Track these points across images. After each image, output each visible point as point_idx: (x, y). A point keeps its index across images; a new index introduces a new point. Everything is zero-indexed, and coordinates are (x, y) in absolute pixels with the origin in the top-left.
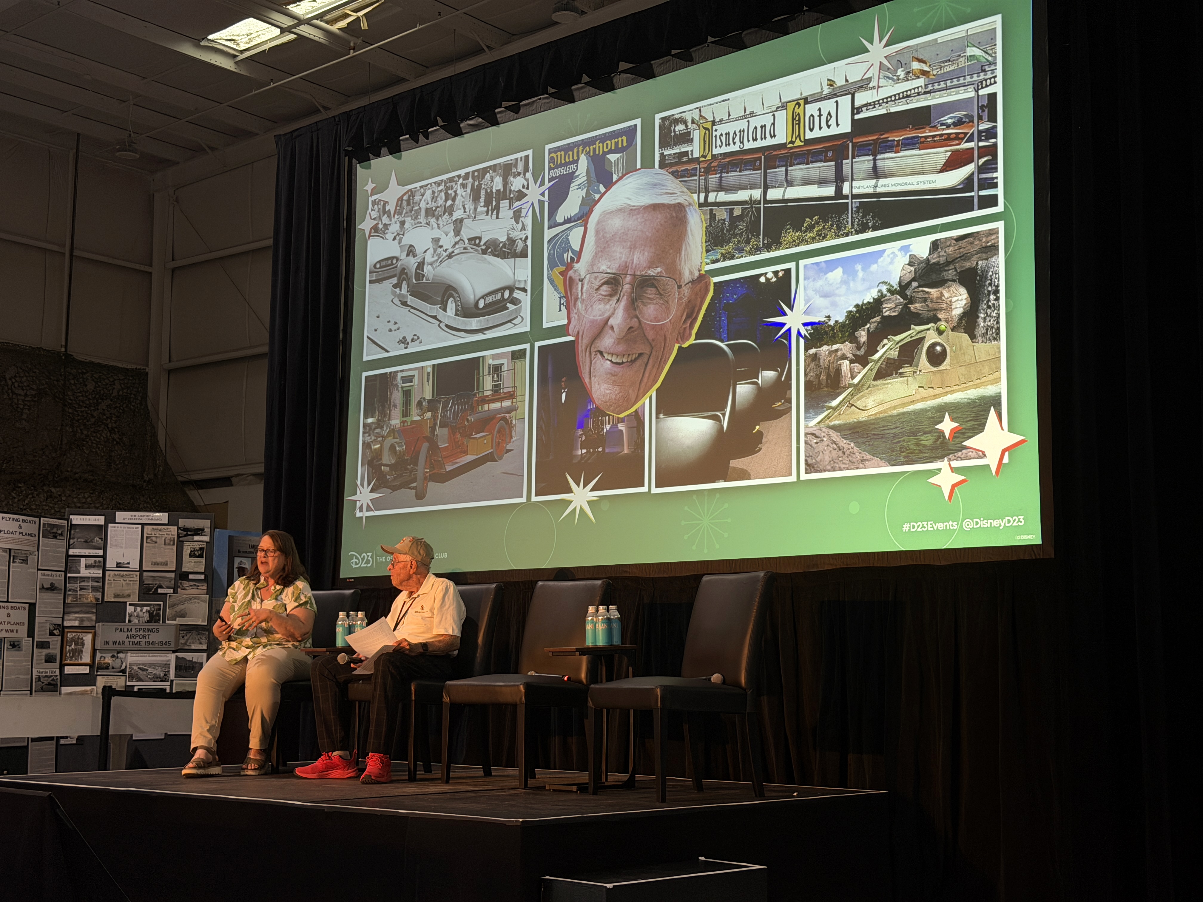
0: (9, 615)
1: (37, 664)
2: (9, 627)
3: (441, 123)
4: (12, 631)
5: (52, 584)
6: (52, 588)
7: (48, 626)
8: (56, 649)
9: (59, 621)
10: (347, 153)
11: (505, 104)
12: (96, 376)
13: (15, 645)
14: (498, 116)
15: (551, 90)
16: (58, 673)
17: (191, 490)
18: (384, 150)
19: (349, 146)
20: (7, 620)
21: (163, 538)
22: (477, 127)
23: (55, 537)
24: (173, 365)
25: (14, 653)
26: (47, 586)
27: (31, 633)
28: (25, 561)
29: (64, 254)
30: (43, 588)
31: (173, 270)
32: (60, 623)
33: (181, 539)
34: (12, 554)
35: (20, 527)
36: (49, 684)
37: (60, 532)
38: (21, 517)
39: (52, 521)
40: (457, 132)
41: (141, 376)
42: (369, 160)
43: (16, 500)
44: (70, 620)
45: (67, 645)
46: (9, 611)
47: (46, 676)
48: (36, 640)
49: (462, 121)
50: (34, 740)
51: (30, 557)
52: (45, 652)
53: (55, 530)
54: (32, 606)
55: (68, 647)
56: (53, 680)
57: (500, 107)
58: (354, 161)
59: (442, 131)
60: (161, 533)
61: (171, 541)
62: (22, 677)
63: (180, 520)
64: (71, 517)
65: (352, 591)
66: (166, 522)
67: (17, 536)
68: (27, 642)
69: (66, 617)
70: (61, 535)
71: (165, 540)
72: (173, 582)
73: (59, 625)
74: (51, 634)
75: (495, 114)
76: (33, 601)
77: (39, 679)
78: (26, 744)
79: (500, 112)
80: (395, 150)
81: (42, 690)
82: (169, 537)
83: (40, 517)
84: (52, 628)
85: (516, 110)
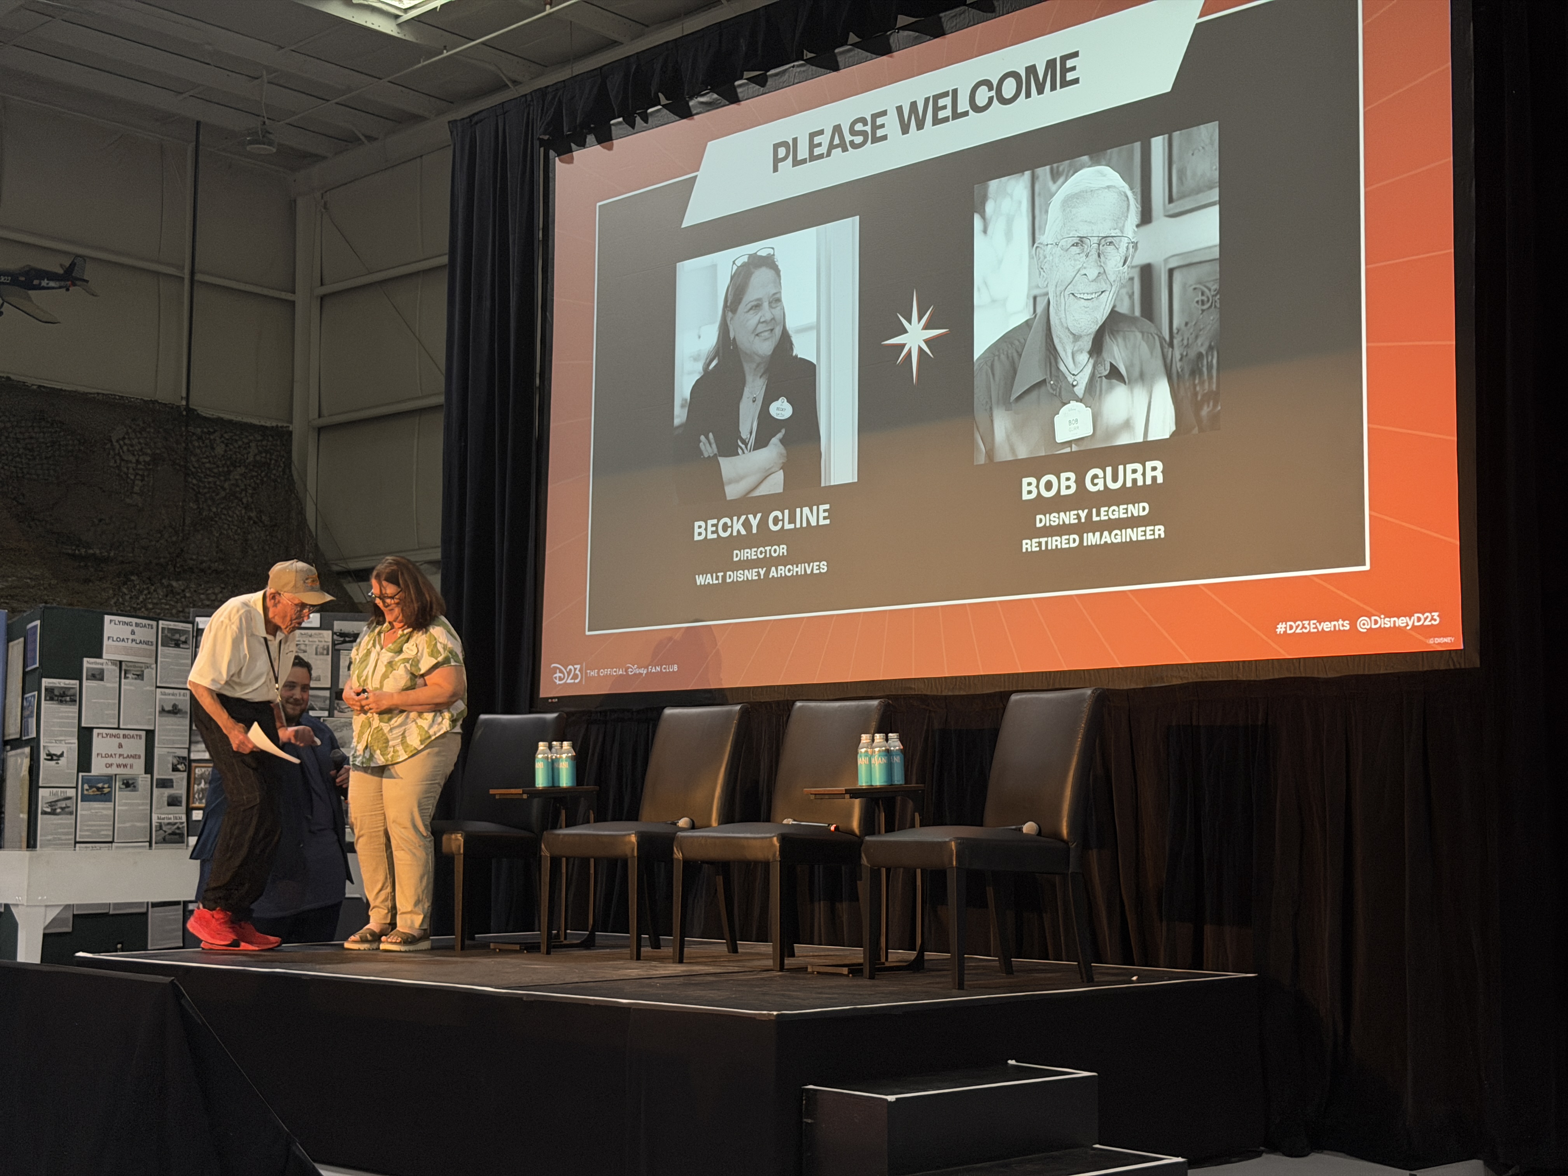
0: (120, 746)
1: (157, 808)
2: (121, 761)
3: (664, 101)
4: (125, 766)
5: (175, 706)
6: (175, 711)
7: (171, 760)
8: (180, 789)
9: (184, 753)
10: (542, 142)
11: (747, 74)
12: (226, 436)
13: (129, 784)
14: (739, 90)
15: (807, 55)
16: (184, 819)
17: (349, 582)
18: (591, 138)
19: (544, 134)
20: (120, 751)
21: (314, 647)
22: (711, 106)
23: (177, 645)
24: (324, 421)
25: (127, 793)
26: (168, 708)
27: (149, 768)
28: (140, 676)
29: (183, 279)
30: (163, 711)
31: (322, 298)
32: (185, 754)
33: (337, 647)
34: (124, 667)
35: (133, 633)
36: (173, 833)
37: (183, 638)
38: (134, 620)
39: (172, 625)
40: (685, 113)
41: (283, 436)
42: (571, 151)
43: (127, 597)
44: (199, 751)
45: (194, 784)
46: (121, 740)
47: (169, 824)
48: (156, 776)
49: (691, 98)
50: (155, 905)
51: (146, 671)
52: (167, 792)
53: (177, 636)
54: (150, 734)
55: (196, 786)
56: (178, 828)
57: (741, 78)
58: (552, 153)
59: (665, 111)
60: (311, 639)
61: (324, 649)
62: (138, 824)
63: (336, 623)
64: (198, 619)
65: (555, 715)
66: (318, 625)
67: (129, 644)
68: (143, 780)
69: (193, 748)
70: (185, 642)
71: (316, 649)
72: (328, 702)
73: (184, 758)
74: (175, 769)
75: (734, 88)
76: (152, 728)
77: (160, 827)
78: (144, 910)
79: (740, 86)
80: (605, 138)
81: (164, 841)
82: (321, 645)
83: (157, 620)
84: (175, 762)
85: (761, 81)
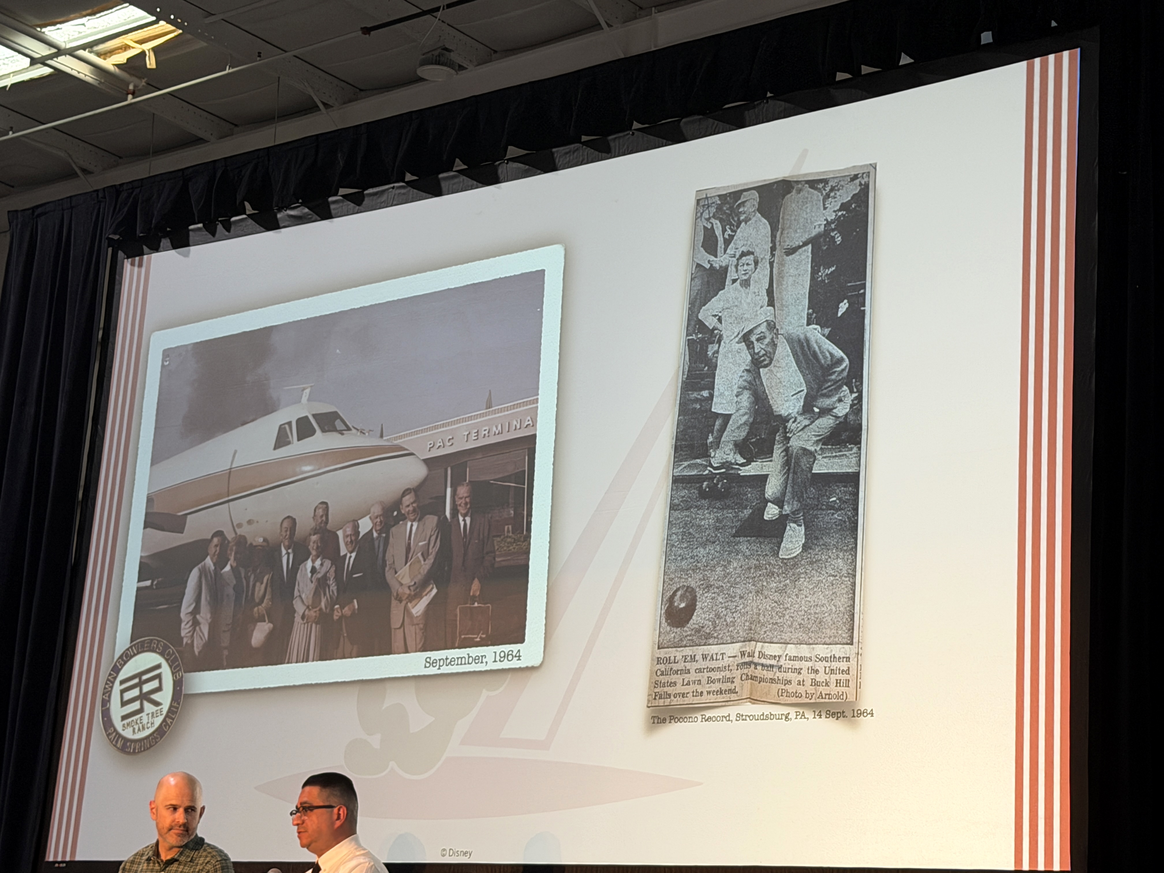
3: (249, 211)
10: (111, 243)
15: (409, 177)
19: (115, 233)
40: (272, 225)
58: (121, 254)
79: (334, 202)
80: (181, 243)
85: (358, 201)
